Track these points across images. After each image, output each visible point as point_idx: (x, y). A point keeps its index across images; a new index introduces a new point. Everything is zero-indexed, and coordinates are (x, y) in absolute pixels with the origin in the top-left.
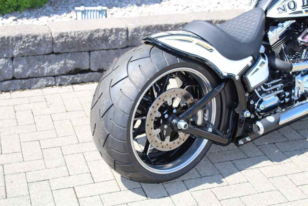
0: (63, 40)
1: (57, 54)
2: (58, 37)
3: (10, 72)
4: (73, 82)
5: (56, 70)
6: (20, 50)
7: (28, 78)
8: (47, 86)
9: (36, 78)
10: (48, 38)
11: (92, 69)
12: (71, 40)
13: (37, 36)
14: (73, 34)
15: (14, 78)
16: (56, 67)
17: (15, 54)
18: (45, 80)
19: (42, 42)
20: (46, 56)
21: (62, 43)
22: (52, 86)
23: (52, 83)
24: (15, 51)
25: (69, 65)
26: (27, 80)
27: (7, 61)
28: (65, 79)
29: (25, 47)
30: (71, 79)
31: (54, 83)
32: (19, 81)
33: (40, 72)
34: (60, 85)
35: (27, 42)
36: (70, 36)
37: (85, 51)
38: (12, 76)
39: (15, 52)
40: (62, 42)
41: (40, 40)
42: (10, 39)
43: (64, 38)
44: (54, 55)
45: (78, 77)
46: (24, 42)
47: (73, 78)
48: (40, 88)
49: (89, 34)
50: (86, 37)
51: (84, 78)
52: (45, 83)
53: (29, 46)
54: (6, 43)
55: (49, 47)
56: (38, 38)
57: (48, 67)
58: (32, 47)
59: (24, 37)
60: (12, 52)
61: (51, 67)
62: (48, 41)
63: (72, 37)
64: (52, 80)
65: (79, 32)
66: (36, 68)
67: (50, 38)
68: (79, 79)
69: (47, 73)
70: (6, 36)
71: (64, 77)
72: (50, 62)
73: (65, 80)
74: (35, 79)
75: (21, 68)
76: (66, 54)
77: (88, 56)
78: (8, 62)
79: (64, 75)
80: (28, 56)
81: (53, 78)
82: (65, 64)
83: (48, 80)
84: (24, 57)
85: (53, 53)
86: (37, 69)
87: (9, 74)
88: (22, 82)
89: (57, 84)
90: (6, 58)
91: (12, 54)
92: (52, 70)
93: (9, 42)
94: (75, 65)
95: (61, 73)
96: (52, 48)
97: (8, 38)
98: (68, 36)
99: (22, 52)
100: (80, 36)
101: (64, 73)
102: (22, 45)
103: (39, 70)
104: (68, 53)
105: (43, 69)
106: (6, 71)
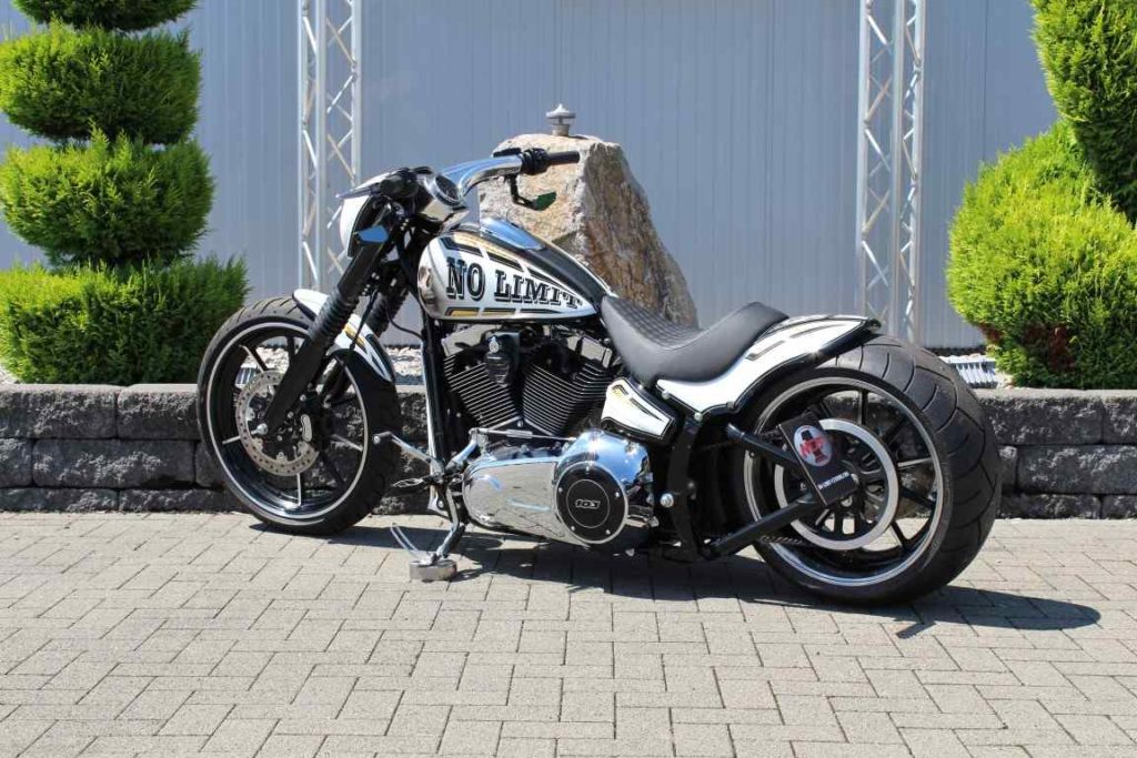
0: (137, 409)
1: (125, 440)
2: (125, 402)
3: (24, 470)
4: (154, 505)
5: (119, 475)
6: (47, 423)
7: (62, 486)
8: (98, 508)
9: (78, 488)
10: (105, 403)
11: (198, 481)
12: (152, 410)
13: (86, 397)
14: (157, 398)
15: (33, 484)
16: (120, 466)
17: (38, 432)
18: (95, 495)
19: (93, 411)
20: (100, 443)
21: (134, 415)
22: (108, 509)
23: (109, 503)
24: (38, 426)
25: (147, 467)
26: (57, 492)
27: (20, 444)
28: (138, 497)
29: (58, 417)
30: (150, 498)
31: (113, 503)
32: (42, 491)
33: (85, 476)
34: (127, 510)
35: (64, 409)
36: (153, 400)
37: (184, 440)
38: (29, 477)
39: (39, 428)
40: (135, 413)
41: (90, 406)
42: (30, 400)
43: (139, 406)
44: (119, 443)
45: (167, 495)
46: (58, 407)
47: (155, 497)
48: (86, 510)
49: (191, 400)
50: (184, 407)
51: (180, 500)
52: (95, 502)
53: (66, 416)
54: (22, 406)
55: (108, 421)
56: (87, 402)
57: (103, 466)
58: (74, 420)
59: (58, 398)
60: (32, 425)
61: (110, 466)
62: (106, 410)
63: (154, 405)
64: (110, 497)
65: (171, 395)
66: (77, 465)
67: (110, 403)
68: (168, 500)
69: (99, 480)
70: (24, 393)
71: (136, 492)
72: (110, 456)
73: (137, 500)
74: (74, 490)
75: (46, 463)
76: (142, 442)
77: (188, 451)
78: (22, 448)
79: (137, 488)
80: (63, 439)
81: (112, 492)
82: (138, 463)
83: (101, 497)
84: (56, 441)
85: (117, 437)
86: (79, 469)
87: (22, 474)
88: (47, 493)
89: (122, 506)
90: (20, 438)
91: (32, 431)
92: (112, 474)
93: (27, 406)
94: (159, 467)
95: (130, 483)
96: (114, 426)
97: (28, 395)
98: (147, 402)
99: (50, 427)
100: (173, 404)
101: (137, 484)
102: (53, 413)
103: (84, 471)
104: (149, 440)
105: (92, 469)
106: (17, 466)
